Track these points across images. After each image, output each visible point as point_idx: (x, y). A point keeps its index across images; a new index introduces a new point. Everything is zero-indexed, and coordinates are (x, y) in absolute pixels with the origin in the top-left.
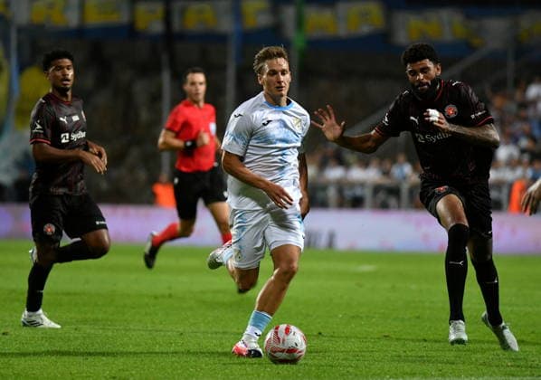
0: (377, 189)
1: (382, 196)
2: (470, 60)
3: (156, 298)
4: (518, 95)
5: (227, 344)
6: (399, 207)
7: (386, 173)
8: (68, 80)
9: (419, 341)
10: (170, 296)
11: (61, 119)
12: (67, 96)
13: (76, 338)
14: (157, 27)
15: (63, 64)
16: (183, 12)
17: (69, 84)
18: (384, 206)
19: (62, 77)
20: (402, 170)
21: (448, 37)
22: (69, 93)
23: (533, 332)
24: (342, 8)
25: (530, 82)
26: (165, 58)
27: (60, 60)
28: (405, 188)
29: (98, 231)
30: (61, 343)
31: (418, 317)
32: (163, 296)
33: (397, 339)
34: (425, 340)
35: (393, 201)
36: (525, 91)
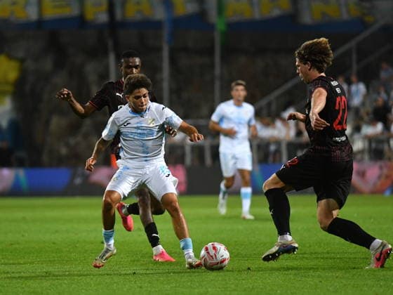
26: (110, 43)
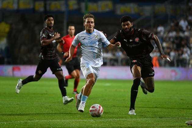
0: (111, 60)
1: (112, 62)
2: (140, 19)
3: (42, 94)
4: (155, 30)
5: (65, 109)
6: (118, 65)
7: (114, 55)
8: (52, 24)
9: (124, 107)
10: (47, 94)
11: (50, 35)
12: (51, 29)
13: (17, 107)
14: (42, 9)
15: (50, 19)
16: (50, 4)
17: (52, 25)
18: (113, 65)
19: (50, 23)
20: (119, 54)
21: (133, 12)
22: (52, 28)
23: (160, 104)
24: (100, 3)
25: (158, 26)
27: (49, 18)
28: (120, 59)
29: (58, 72)
30: (12, 109)
31: (124, 100)
32: (44, 94)
33: (118, 107)
34: (126, 107)
35: (116, 63)
36: (157, 28)
